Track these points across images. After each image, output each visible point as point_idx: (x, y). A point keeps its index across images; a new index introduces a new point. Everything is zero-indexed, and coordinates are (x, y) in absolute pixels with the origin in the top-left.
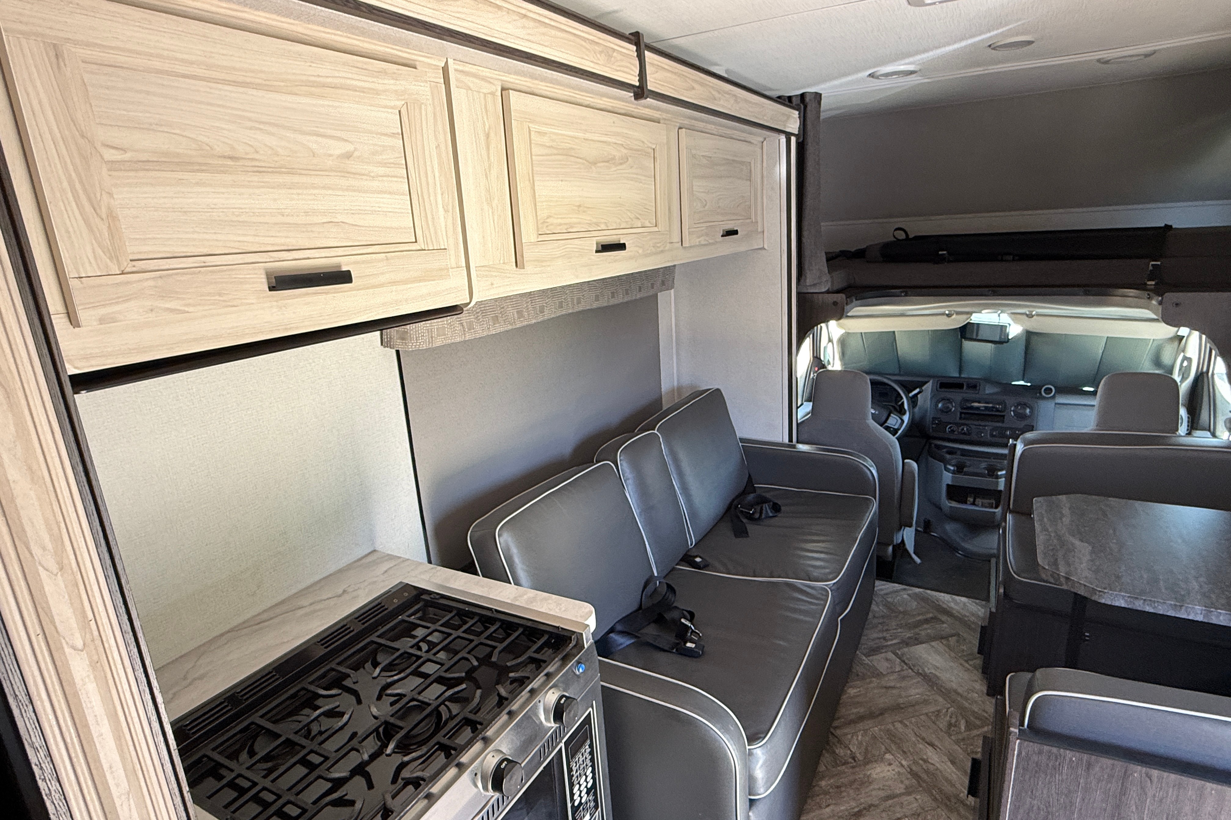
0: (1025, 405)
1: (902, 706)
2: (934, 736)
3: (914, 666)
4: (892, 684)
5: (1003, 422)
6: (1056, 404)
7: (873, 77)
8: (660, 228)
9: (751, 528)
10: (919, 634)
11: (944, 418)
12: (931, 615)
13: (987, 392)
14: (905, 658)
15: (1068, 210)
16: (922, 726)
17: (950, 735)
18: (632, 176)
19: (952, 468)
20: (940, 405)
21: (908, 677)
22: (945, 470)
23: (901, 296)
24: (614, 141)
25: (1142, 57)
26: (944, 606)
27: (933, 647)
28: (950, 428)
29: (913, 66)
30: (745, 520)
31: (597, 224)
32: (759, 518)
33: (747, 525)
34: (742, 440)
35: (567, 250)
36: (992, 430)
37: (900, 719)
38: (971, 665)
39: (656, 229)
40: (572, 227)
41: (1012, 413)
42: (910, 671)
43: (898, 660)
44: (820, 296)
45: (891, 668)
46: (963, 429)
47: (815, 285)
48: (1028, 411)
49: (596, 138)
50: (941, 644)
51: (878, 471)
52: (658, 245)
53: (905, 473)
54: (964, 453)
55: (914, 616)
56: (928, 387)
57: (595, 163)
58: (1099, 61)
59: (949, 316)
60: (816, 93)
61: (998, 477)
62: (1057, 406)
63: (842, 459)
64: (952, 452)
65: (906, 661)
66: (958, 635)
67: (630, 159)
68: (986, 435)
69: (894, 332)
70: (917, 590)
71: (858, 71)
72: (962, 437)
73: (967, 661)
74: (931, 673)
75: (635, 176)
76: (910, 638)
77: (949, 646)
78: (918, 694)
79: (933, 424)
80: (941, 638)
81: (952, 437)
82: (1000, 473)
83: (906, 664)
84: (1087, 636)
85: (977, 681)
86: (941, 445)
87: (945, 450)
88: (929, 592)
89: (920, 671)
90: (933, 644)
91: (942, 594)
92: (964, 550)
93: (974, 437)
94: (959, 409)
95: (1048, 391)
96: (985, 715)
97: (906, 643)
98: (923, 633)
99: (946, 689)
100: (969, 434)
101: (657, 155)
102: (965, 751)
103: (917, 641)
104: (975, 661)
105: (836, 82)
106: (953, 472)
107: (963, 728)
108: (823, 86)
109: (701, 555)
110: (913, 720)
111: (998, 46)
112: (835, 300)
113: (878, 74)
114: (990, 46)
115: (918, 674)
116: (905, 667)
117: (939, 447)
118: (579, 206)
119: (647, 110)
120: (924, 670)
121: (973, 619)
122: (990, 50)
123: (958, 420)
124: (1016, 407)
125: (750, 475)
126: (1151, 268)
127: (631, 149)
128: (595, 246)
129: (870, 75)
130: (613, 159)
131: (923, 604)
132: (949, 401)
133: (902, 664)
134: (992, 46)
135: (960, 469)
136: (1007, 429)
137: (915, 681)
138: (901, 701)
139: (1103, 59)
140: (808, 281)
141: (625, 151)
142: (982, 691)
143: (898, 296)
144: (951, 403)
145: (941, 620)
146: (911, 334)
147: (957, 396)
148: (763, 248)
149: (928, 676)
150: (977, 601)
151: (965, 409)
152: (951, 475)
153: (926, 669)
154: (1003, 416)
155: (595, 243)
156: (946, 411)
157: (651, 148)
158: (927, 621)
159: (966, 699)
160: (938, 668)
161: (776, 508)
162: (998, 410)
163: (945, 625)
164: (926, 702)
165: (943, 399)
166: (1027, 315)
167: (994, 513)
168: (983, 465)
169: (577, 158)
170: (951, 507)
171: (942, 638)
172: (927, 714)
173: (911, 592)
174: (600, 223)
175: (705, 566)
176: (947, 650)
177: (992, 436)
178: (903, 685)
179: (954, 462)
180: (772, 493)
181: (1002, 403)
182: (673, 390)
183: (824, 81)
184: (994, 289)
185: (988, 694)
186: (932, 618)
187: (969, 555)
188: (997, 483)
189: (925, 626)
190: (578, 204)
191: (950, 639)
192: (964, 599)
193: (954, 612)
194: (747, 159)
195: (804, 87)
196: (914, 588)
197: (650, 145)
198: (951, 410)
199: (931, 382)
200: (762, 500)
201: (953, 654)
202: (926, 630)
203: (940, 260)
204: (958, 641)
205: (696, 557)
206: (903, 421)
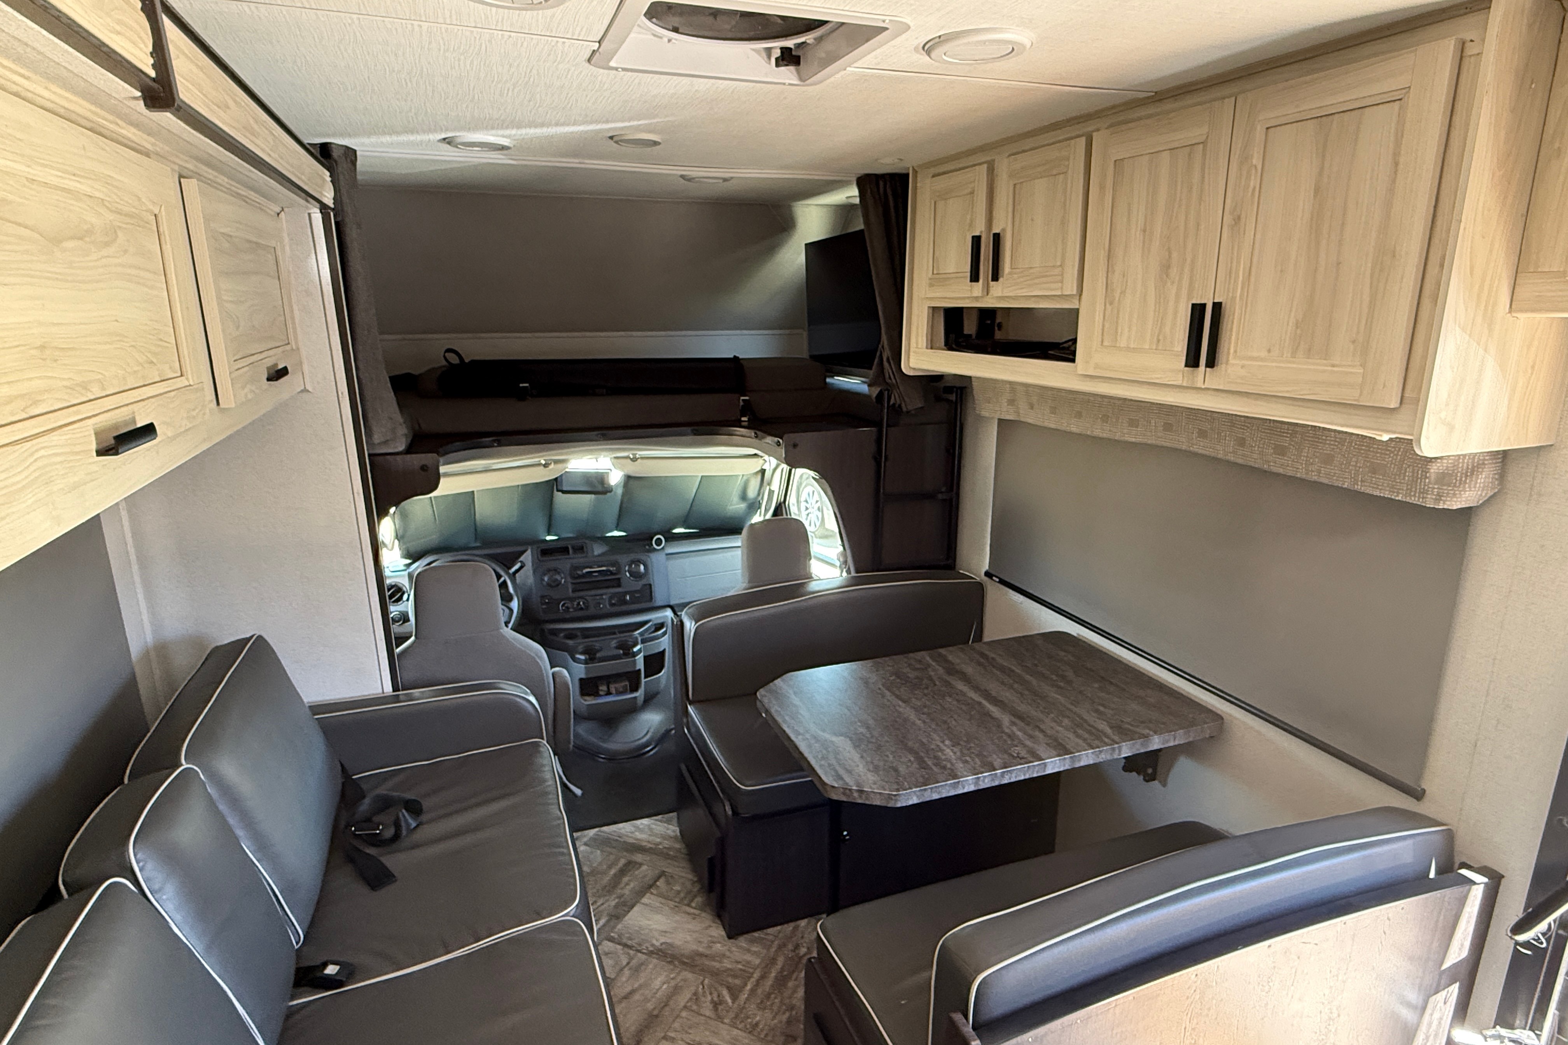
0: (638, 562)
1: (655, 1013)
2: (708, 1033)
3: (640, 945)
4: (628, 989)
5: (619, 586)
6: (667, 554)
7: (449, 143)
8: (190, 379)
9: (393, 861)
10: (623, 896)
11: (555, 594)
12: (622, 862)
13: (596, 553)
14: (624, 941)
15: (630, 333)
16: (690, 1028)
17: (720, 1018)
18: (129, 271)
19: (582, 657)
20: (546, 579)
21: (642, 964)
22: (574, 661)
23: (494, 446)
24: (89, 191)
25: (721, 181)
26: (631, 841)
27: (646, 905)
28: (563, 606)
29: (509, 140)
30: (371, 851)
31: (85, 386)
32: (396, 837)
33: (384, 860)
34: (316, 709)
35: (39, 464)
36: (611, 598)
37: (663, 1035)
38: (695, 908)
39: (182, 382)
40: (36, 403)
41: (628, 574)
42: (639, 955)
43: (619, 947)
44: (399, 458)
45: (617, 964)
46: (579, 604)
47: (386, 442)
48: (642, 567)
49: (55, 181)
50: (652, 897)
51: (537, 699)
52: (194, 413)
53: (557, 686)
54: (587, 633)
55: (604, 873)
56: (527, 557)
57: (56, 241)
58: (682, 176)
59: (546, 466)
60: (347, 148)
61: (634, 655)
62: (669, 556)
63: (484, 697)
64: (571, 634)
65: (629, 943)
66: (663, 874)
67: (120, 234)
68: (605, 607)
69: (473, 492)
70: (592, 832)
71: (430, 131)
72: (580, 614)
73: (689, 905)
74: (662, 944)
75: (133, 272)
76: (616, 907)
77: (660, 895)
78: (664, 983)
79: (543, 604)
80: (648, 887)
81: (568, 616)
82: (635, 649)
83: (630, 947)
84: (846, 835)
85: (710, 926)
86: (557, 629)
87: (562, 635)
88: (605, 829)
89: (651, 949)
90: (645, 900)
91: (621, 825)
92: (606, 751)
93: (592, 611)
94: (569, 580)
95: (659, 542)
96: (740, 966)
97: (616, 916)
98: (627, 891)
99: (687, 958)
100: (587, 608)
101: (164, 228)
102: (744, 1030)
103: (626, 906)
104: (696, 900)
105: (387, 139)
106: (586, 662)
107: (729, 1001)
108: (366, 140)
109: (334, 958)
110: (676, 1025)
111: (621, 141)
112: (423, 462)
113: (459, 140)
114: (611, 138)
115: (650, 953)
116: (632, 952)
117: (554, 632)
118: (42, 347)
119: (133, 130)
120: (653, 945)
121: (667, 843)
122: (611, 142)
123: (571, 594)
124: (630, 566)
125: (342, 765)
126: (742, 403)
127: (119, 213)
128: (93, 438)
129: (444, 139)
130: (90, 232)
131: (608, 849)
132: (556, 571)
133: (626, 950)
134: (615, 139)
135: (592, 656)
136: (626, 593)
137: (651, 966)
138: (650, 1006)
139: (686, 175)
140: (376, 436)
141: (111, 217)
142: (722, 936)
143: (488, 447)
144: (559, 573)
145: (636, 863)
146: (496, 492)
147: (564, 563)
148: (305, 390)
149: (660, 950)
150: (660, 817)
151: (576, 578)
152: (583, 666)
153: (654, 942)
154: (619, 579)
155: (92, 432)
156: (554, 585)
157: (151, 212)
158: (622, 872)
159: (712, 958)
160: (666, 932)
161: (415, 808)
162: (612, 573)
163: (644, 868)
164: (676, 990)
165: (549, 570)
166: (631, 459)
167: (635, 698)
168: (614, 643)
169: (19, 225)
170: (588, 705)
171: (650, 887)
172: (685, 1007)
173: (585, 839)
174: (90, 382)
175: (349, 973)
176: (663, 901)
177: (612, 605)
178: (642, 981)
179: (581, 648)
180: (390, 783)
181: (614, 564)
182: (148, 652)
183: (369, 134)
184: (605, 432)
185: (730, 937)
186: (625, 865)
187: (612, 757)
188: (634, 662)
189: (625, 879)
190: (39, 344)
191: (658, 883)
192: (645, 821)
193: (644, 844)
194: (273, 243)
195: (328, 136)
196: (586, 832)
197: (151, 207)
198: (560, 583)
199: (529, 552)
200: (385, 804)
201: (672, 904)
202: (628, 886)
203: (522, 395)
204: (668, 883)
205: (325, 965)
206: (511, 610)
